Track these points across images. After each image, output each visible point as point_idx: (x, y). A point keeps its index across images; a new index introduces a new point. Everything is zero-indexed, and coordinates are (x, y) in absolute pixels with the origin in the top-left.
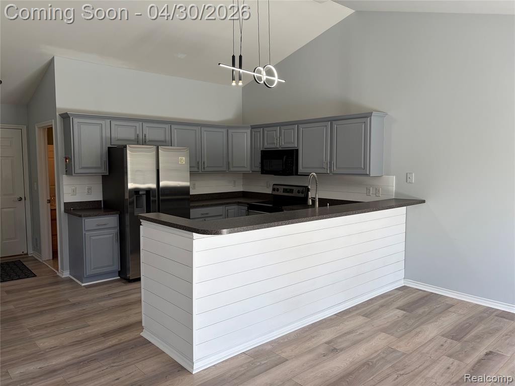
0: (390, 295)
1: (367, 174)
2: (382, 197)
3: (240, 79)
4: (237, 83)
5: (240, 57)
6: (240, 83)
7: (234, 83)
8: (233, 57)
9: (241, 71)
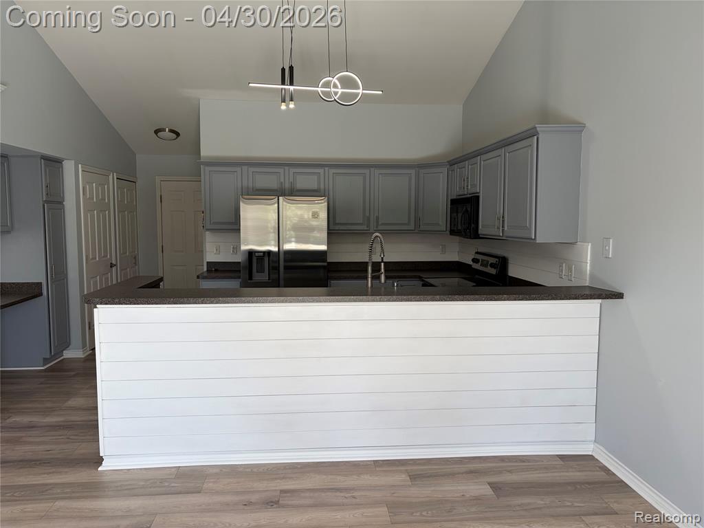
0: (528, 461)
1: (532, 239)
2: (575, 283)
3: (292, 100)
4: (287, 106)
5: (291, 68)
6: (292, 106)
7: (283, 107)
8: (283, 70)
9: (292, 88)
